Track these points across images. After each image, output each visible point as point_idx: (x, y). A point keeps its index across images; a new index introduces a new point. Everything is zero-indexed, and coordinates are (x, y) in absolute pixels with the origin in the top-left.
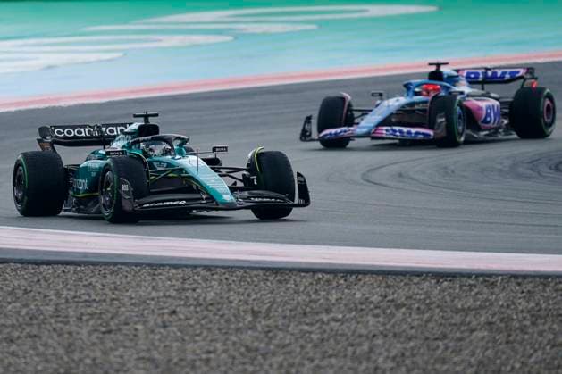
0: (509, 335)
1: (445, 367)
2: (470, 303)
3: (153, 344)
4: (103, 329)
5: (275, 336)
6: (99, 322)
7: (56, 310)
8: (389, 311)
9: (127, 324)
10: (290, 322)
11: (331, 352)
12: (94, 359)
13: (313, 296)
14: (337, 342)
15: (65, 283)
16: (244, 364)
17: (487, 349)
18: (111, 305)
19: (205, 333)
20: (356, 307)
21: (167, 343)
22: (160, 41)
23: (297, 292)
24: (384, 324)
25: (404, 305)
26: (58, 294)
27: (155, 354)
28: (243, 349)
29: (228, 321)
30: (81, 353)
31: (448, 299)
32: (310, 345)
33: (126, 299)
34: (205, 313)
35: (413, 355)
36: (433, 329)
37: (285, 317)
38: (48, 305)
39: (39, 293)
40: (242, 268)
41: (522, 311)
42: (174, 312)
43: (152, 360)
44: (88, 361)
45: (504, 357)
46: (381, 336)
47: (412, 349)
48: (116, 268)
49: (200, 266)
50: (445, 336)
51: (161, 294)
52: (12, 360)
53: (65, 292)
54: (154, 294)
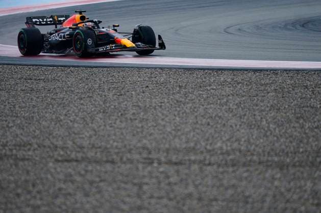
2: (267, 81)
4: (119, 94)
5: (188, 96)
6: (117, 91)
8: (234, 85)
10: (194, 90)
11: (211, 102)
13: (204, 80)
14: (214, 98)
15: (103, 75)
16: (176, 107)
18: (122, 84)
19: (160, 95)
20: (221, 84)
23: (197, 78)
24: (232, 91)
25: (241, 83)
26: (100, 80)
28: (175, 101)
29: (169, 90)
30: (110, 103)
31: (258, 80)
32: (202, 99)
34: (160, 87)
36: (252, 92)
37: (192, 88)
40: (175, 68)
42: (147, 87)
43: (139, 106)
46: (231, 96)
47: (244, 100)
48: (124, 69)
49: (158, 68)
50: (257, 95)
52: (82, 107)
53: (103, 79)
54: (139, 79)
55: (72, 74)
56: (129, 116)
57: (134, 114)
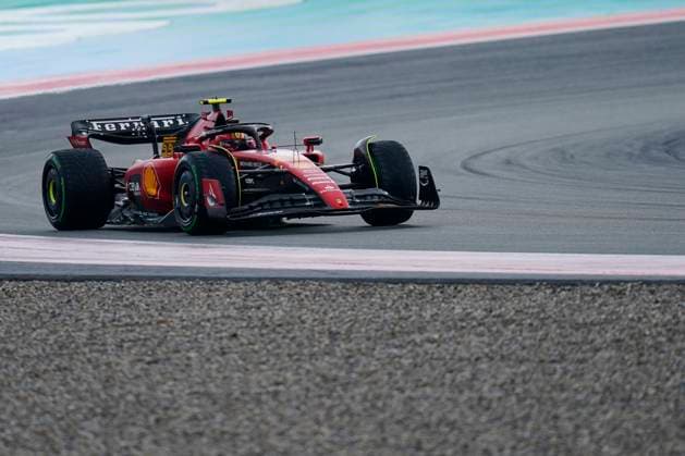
0: (641, 355)
1: (564, 395)
2: (594, 316)
3: (209, 376)
4: (148, 359)
5: (357, 362)
6: (144, 349)
7: (91, 337)
8: (494, 329)
9: (177, 351)
10: (376, 343)
11: (425, 380)
12: (137, 396)
13: (403, 312)
14: (433, 368)
15: (102, 303)
16: (320, 396)
17: (615, 372)
18: (158, 329)
19: (272, 360)
20: (456, 325)
21: (227, 374)
23: (383, 308)
24: (489, 345)
25: (514, 321)
26: (93, 317)
27: (212, 388)
28: (318, 379)
29: (300, 345)
30: (121, 388)
31: (567, 312)
32: (399, 372)
33: (177, 321)
34: (273, 336)
35: (525, 382)
36: (548, 349)
37: (369, 339)
38: (81, 330)
39: (70, 316)
40: (317, 280)
41: (656, 325)
42: (235, 336)
43: (208, 395)
44: (130, 398)
45: (635, 381)
46: (485, 360)
47: (524, 374)
48: (163, 284)
49: (266, 279)
50: (563, 358)
51: (219, 314)
52: (37, 398)
53: (102, 313)
54: (210, 314)
55: (9, 301)
56: (180, 425)
57: (194, 418)
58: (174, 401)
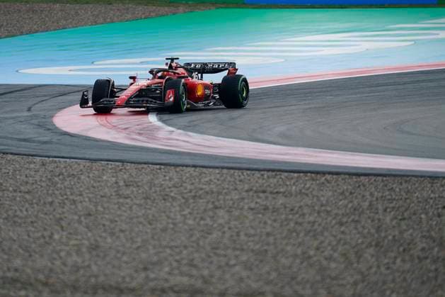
3: (431, 227)
7: (370, 205)
9: (415, 214)
12: (394, 236)
21: (441, 227)
22: (438, 34)
27: (433, 233)
33: (415, 199)
38: (365, 202)
39: (360, 194)
44: (390, 238)
51: (437, 195)
58: (413, 240)
